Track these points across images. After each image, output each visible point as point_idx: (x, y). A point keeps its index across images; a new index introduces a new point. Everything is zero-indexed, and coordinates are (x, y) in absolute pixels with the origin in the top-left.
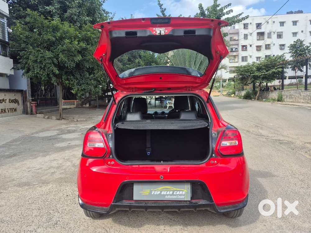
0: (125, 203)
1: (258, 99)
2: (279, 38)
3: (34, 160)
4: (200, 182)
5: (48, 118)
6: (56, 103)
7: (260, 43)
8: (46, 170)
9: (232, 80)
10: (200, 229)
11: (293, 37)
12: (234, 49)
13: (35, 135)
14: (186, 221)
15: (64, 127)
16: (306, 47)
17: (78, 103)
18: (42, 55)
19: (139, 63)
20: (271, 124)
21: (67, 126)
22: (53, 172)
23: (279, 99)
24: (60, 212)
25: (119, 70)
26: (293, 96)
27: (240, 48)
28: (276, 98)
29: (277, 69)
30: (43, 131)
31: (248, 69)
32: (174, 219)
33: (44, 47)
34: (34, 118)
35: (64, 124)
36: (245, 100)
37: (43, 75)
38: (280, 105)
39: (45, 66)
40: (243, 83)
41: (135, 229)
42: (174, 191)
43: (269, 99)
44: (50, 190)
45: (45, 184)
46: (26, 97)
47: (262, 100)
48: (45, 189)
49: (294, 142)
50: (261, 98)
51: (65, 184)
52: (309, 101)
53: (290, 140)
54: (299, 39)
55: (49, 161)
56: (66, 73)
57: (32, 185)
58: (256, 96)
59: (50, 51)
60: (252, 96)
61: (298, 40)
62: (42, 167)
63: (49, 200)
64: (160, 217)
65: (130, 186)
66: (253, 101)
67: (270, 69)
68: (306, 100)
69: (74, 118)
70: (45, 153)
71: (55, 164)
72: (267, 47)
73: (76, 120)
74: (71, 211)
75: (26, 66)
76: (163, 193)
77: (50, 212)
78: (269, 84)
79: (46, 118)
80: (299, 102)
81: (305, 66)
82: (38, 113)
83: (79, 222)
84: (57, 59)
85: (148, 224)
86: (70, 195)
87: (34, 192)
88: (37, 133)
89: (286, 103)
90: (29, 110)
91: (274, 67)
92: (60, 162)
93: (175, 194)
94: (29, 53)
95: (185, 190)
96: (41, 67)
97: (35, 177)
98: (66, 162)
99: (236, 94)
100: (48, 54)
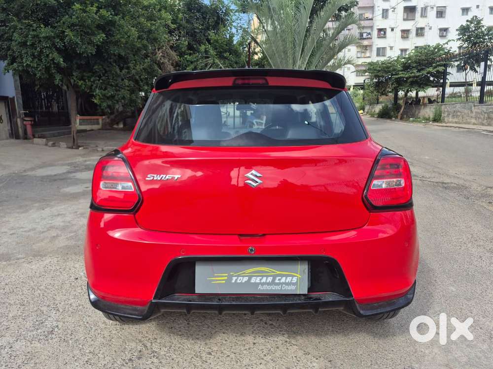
0: (178, 299)
1: (401, 119)
2: (440, 17)
3: (23, 214)
4: (328, 259)
5: (54, 145)
6: (68, 122)
7: (408, 25)
8: (43, 232)
9: (359, 87)
10: (319, 342)
11: (462, 15)
12: (365, 35)
13: (29, 173)
14: (294, 326)
15: (80, 159)
16: (485, 30)
17: (104, 121)
18: (35, 33)
19: (206, 52)
20: (427, 157)
21: (84, 159)
22: (54, 237)
23: (436, 118)
24: (61, 311)
25: (172, 64)
26: (459, 114)
27: (375, 33)
28: (432, 116)
29: (435, 67)
30: (43, 166)
31: (388, 67)
32: (271, 322)
33: (38, 18)
34: (29, 145)
35: (80, 155)
36: (381, 120)
37: (39, 69)
38: (436, 127)
39: (41, 52)
40: (378, 92)
41: (199, 342)
42: (274, 277)
43: (420, 118)
44: (46, 268)
45: (39, 258)
46: (14, 110)
47: (407, 120)
48: (37, 266)
49: (467, 185)
50: (406, 117)
51: (74, 258)
52: (485, 121)
53: (461, 182)
54: (476, 17)
55: (49, 216)
56: (79, 67)
57: (14, 260)
58: (398, 113)
59: (49, 26)
60: (392, 113)
61: (473, 18)
62: (35, 226)
63: (42, 287)
64: (245, 320)
65: (189, 266)
66: (394, 120)
67: (424, 67)
68: (480, 120)
69: (97, 146)
70: (44, 203)
71: (58, 222)
72: (419, 32)
73: (101, 149)
74: (81, 307)
75: (10, 53)
76: (253, 280)
77: (42, 309)
78: (421, 94)
79: (50, 145)
80: (469, 123)
81: (484, 63)
82: (37, 136)
83: (94, 329)
84: (62, 40)
85: (224, 333)
86: (81, 277)
87: (17, 272)
88: (33, 169)
89: (448, 125)
90: (21, 131)
91: (430, 64)
92: (68, 219)
93: (277, 281)
94: (12, 30)
95: (297, 275)
96: (33, 55)
97: (21, 245)
98: (79, 220)
99: (366, 110)
100: (45, 31)
